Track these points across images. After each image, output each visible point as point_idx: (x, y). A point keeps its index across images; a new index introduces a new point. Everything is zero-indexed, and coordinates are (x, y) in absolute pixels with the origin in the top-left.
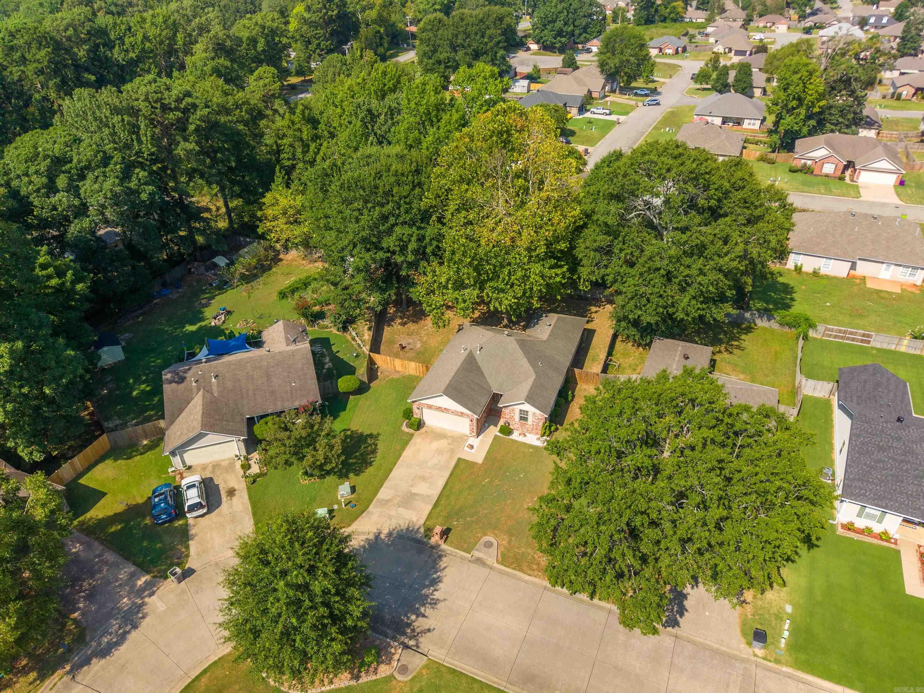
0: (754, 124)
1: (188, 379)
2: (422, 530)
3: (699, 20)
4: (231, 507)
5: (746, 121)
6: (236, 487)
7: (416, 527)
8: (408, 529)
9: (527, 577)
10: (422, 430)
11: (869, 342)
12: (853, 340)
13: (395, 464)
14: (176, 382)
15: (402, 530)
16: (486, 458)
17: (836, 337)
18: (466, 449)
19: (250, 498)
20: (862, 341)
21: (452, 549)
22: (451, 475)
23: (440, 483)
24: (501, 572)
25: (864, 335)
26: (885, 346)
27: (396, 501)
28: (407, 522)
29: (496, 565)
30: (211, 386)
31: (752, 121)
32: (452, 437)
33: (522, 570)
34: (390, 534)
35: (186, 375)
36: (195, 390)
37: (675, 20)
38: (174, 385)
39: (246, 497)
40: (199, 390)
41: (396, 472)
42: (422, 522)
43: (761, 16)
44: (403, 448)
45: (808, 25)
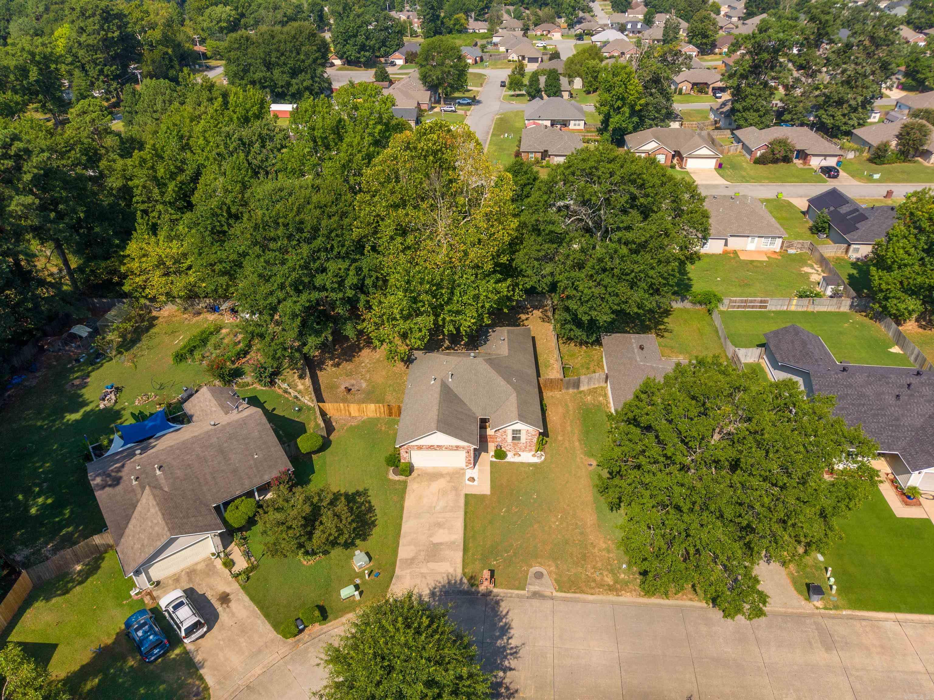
0: (579, 125)
1: (125, 478)
2: (465, 581)
3: (482, 31)
4: (233, 614)
5: (572, 123)
6: (228, 590)
7: (458, 578)
8: (449, 583)
9: (590, 597)
10: (414, 474)
11: (766, 307)
12: (753, 307)
13: (401, 517)
14: (110, 486)
15: (444, 586)
16: (492, 487)
17: (739, 307)
18: (468, 482)
19: (252, 599)
20: (760, 307)
21: (506, 591)
22: (466, 513)
23: (459, 524)
24: (564, 600)
25: (761, 302)
26: (778, 308)
27: (422, 557)
28: (445, 575)
29: (555, 594)
30: (157, 480)
31: (577, 122)
32: (448, 474)
33: (582, 592)
34: (433, 594)
35: (120, 474)
36: (139, 490)
37: (460, 32)
38: (107, 489)
39: (246, 599)
40: (143, 488)
41: (407, 526)
42: (459, 571)
43: (536, 25)
44: (403, 498)
45: (578, 32)
